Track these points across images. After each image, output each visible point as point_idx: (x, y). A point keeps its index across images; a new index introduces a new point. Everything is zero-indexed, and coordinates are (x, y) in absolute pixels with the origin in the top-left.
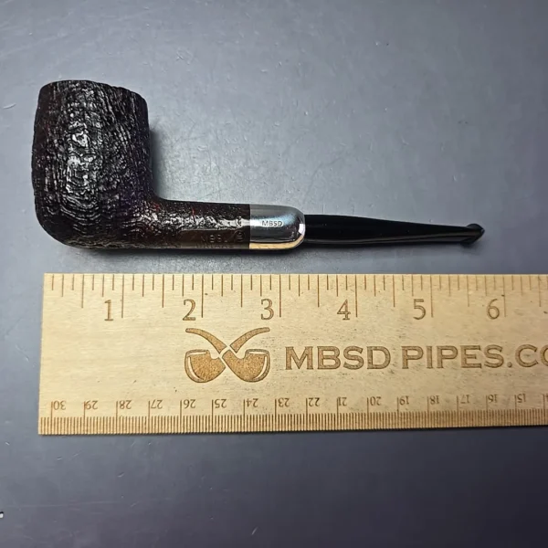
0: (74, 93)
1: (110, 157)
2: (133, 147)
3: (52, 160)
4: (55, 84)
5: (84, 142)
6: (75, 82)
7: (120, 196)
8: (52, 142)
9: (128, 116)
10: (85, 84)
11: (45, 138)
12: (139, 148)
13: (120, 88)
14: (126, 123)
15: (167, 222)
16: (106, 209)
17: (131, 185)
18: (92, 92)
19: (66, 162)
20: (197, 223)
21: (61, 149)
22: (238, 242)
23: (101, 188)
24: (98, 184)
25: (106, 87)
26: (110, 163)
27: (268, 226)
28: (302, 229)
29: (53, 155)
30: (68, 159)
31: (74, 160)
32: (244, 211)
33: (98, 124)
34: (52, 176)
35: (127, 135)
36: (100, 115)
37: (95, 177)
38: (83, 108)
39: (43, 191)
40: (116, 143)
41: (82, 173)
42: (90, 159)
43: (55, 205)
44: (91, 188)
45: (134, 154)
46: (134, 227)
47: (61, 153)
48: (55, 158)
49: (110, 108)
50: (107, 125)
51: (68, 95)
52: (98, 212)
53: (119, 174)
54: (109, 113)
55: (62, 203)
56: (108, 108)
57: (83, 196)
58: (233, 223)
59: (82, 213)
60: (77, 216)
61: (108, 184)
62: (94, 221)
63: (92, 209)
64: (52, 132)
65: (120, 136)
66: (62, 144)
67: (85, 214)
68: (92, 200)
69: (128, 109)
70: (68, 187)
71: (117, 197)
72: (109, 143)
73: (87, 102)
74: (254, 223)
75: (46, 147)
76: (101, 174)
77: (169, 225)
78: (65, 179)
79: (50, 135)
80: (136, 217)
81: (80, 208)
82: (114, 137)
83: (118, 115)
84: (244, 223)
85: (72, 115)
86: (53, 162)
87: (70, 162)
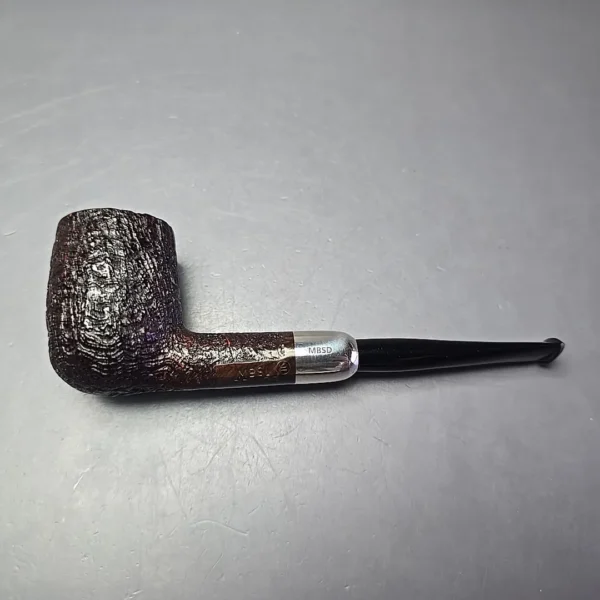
0: (96, 221)
1: (135, 287)
2: (160, 275)
3: (69, 294)
4: (74, 214)
5: (106, 272)
6: (96, 211)
7: (146, 330)
8: (69, 274)
9: (154, 244)
10: (107, 213)
11: (62, 271)
12: (167, 277)
13: (145, 215)
14: (152, 250)
15: (200, 357)
16: (130, 345)
17: (158, 317)
18: (115, 220)
19: (85, 294)
20: (234, 356)
21: (80, 281)
22: (282, 378)
23: (124, 321)
24: (121, 317)
25: (130, 214)
26: (134, 294)
27: (316, 354)
28: (355, 357)
29: (70, 288)
30: (87, 291)
31: (93, 293)
32: (287, 339)
33: (121, 252)
34: (68, 312)
35: (153, 263)
36: (124, 242)
37: (117, 309)
38: (105, 237)
39: (58, 329)
40: (141, 272)
41: (102, 304)
42: (112, 290)
43: (72, 342)
44: (113, 321)
45: (161, 284)
46: (162, 365)
47: (80, 285)
48: (73, 291)
49: (134, 234)
50: (131, 253)
51: (89, 224)
52: (121, 348)
53: (145, 305)
54: (133, 240)
55: (79, 340)
56: (132, 236)
57: (104, 331)
58: (275, 353)
59: (102, 350)
60: (96, 354)
61: (132, 316)
62: (115, 360)
63: (113, 345)
64: (71, 264)
65: (146, 264)
66: (81, 275)
67: (106, 351)
68: (114, 335)
69: (154, 236)
70: (87, 322)
71: (142, 330)
72: (133, 271)
73: (109, 229)
74: (300, 352)
75: (63, 281)
76: (125, 305)
77: (202, 360)
78: (83, 313)
79: (68, 266)
80: (164, 353)
81: (100, 345)
82: (139, 266)
83: (143, 242)
84: (288, 352)
85: (92, 244)
86: (75, 297)
87: (89, 294)
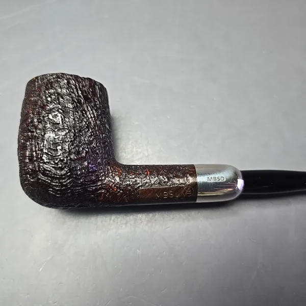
0: (52, 82)
1: (80, 131)
2: (98, 122)
3: (32, 136)
4: (37, 78)
5: (59, 119)
6: (52, 75)
7: (88, 163)
8: (32, 122)
9: (94, 99)
10: (60, 76)
11: (27, 119)
12: (103, 124)
13: (88, 79)
14: (93, 104)
15: (128, 183)
16: (77, 174)
17: (97, 154)
18: (66, 81)
19: (43, 136)
20: (153, 182)
21: (40, 126)
22: (187, 198)
23: (72, 156)
24: (70, 153)
25: (76, 78)
26: (80, 136)
27: (212, 181)
28: (240, 183)
29: (33, 132)
30: (45, 134)
31: (50, 135)
32: (191, 170)
33: (70, 105)
34: (31, 149)
35: (93, 113)
36: (72, 98)
37: (67, 147)
38: (59, 94)
39: (24, 162)
40: (85, 120)
41: (56, 144)
42: (63, 133)
43: (34, 173)
44: (63, 157)
45: (99, 129)
46: (100, 189)
47: (40, 129)
48: (35, 134)
49: (80, 92)
50: (77, 106)
51: (47, 85)
52: (70, 177)
53: (88, 144)
54: (79, 96)
55: (39, 171)
56: (78, 93)
57: (57, 164)
58: (181, 181)
59: (56, 178)
60: (52, 181)
61: (78, 153)
62: (66, 186)
63: (64, 175)
64: (33, 114)
65: (88, 114)
66: (41, 122)
67: (59, 179)
68: (65, 167)
69: (94, 94)
70: (45, 157)
71: (86, 163)
72: (79, 119)
73: (61, 88)
74: (200, 179)
75: (28, 126)
76: (73, 145)
77: (129, 185)
78: (42, 150)
79: (32, 115)
80: (101, 180)
81: (54, 174)
82: (84, 116)
83: (86, 98)
84: (191, 180)
85: (49, 99)
86: (36, 138)
87: (47, 136)
